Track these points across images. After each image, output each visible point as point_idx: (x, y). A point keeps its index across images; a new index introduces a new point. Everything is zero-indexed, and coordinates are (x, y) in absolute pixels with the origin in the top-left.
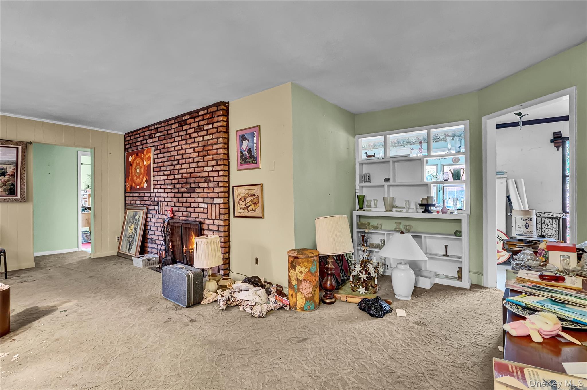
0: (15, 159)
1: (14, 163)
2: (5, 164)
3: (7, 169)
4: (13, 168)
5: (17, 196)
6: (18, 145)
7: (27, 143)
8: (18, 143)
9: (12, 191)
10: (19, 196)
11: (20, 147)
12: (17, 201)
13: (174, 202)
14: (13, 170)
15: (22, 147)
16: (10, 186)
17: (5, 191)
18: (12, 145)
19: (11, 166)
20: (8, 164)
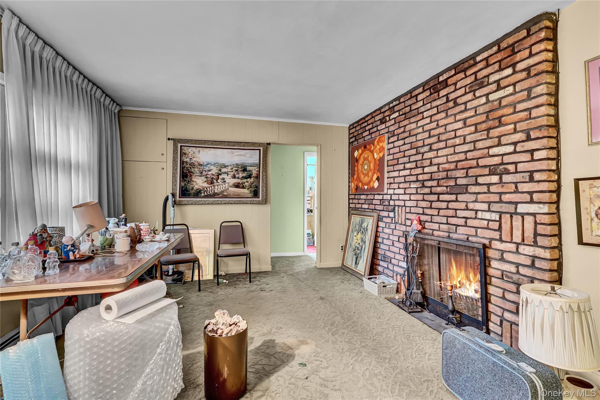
0: (258, 161)
1: (257, 165)
2: (251, 166)
3: (253, 171)
4: (257, 170)
5: (259, 198)
6: (260, 146)
7: (267, 144)
8: (260, 144)
9: (256, 194)
10: (260, 199)
11: (261, 149)
12: (259, 203)
13: (423, 208)
14: (256, 172)
15: (263, 149)
16: (254, 188)
17: (251, 193)
18: (256, 147)
19: (255, 168)
20: (253, 166)
